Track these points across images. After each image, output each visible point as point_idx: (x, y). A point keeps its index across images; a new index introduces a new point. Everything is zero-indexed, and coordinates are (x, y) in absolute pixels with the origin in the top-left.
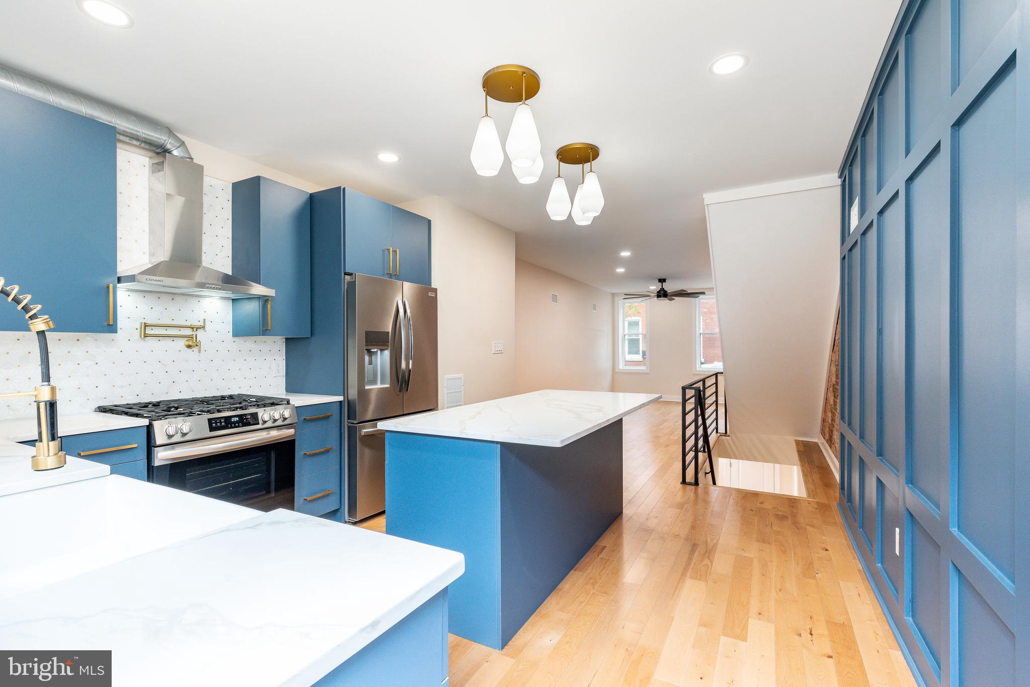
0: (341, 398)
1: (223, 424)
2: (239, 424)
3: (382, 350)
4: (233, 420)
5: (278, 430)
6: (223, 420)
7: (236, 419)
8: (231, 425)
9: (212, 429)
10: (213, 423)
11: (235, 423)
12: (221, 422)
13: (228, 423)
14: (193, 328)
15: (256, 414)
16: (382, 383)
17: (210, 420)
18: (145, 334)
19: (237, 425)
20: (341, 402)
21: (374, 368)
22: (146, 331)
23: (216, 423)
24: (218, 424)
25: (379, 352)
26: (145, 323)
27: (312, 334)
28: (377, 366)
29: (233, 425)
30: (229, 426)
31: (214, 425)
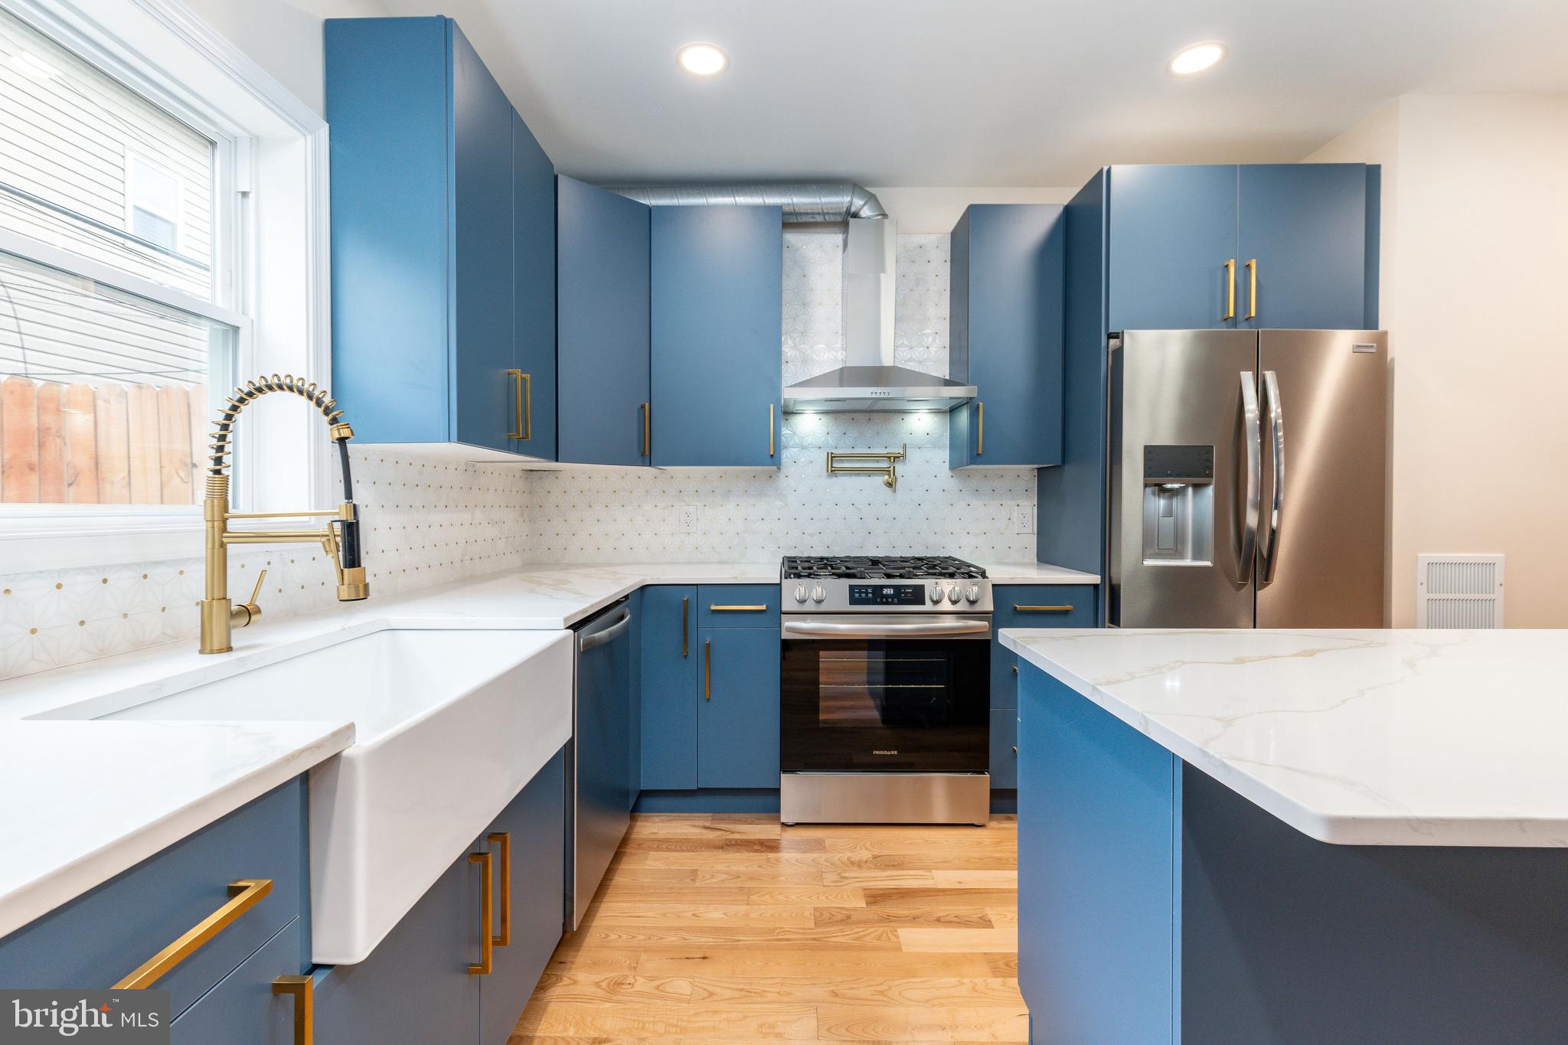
0: (1096, 579)
1: (870, 595)
2: (893, 600)
3: (1197, 487)
4: (885, 591)
5: (959, 618)
6: (870, 590)
7: (890, 591)
8: (882, 600)
9: (853, 601)
10: (857, 592)
11: (887, 596)
12: (867, 593)
13: (876, 596)
14: (889, 458)
15: (922, 587)
16: (1195, 558)
17: (852, 588)
18: (832, 467)
19: (890, 600)
20: (1096, 586)
21: (1176, 525)
22: (834, 465)
23: (860, 593)
24: (863, 595)
25: (1190, 490)
26: (832, 453)
27: (1064, 460)
28: (1184, 519)
29: (884, 600)
30: (879, 600)
31: (857, 595)
